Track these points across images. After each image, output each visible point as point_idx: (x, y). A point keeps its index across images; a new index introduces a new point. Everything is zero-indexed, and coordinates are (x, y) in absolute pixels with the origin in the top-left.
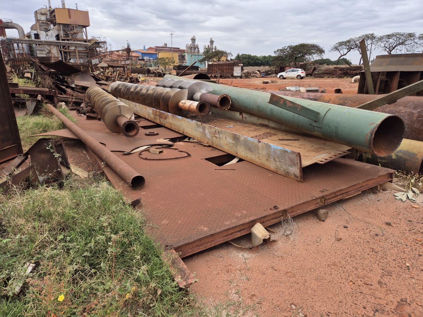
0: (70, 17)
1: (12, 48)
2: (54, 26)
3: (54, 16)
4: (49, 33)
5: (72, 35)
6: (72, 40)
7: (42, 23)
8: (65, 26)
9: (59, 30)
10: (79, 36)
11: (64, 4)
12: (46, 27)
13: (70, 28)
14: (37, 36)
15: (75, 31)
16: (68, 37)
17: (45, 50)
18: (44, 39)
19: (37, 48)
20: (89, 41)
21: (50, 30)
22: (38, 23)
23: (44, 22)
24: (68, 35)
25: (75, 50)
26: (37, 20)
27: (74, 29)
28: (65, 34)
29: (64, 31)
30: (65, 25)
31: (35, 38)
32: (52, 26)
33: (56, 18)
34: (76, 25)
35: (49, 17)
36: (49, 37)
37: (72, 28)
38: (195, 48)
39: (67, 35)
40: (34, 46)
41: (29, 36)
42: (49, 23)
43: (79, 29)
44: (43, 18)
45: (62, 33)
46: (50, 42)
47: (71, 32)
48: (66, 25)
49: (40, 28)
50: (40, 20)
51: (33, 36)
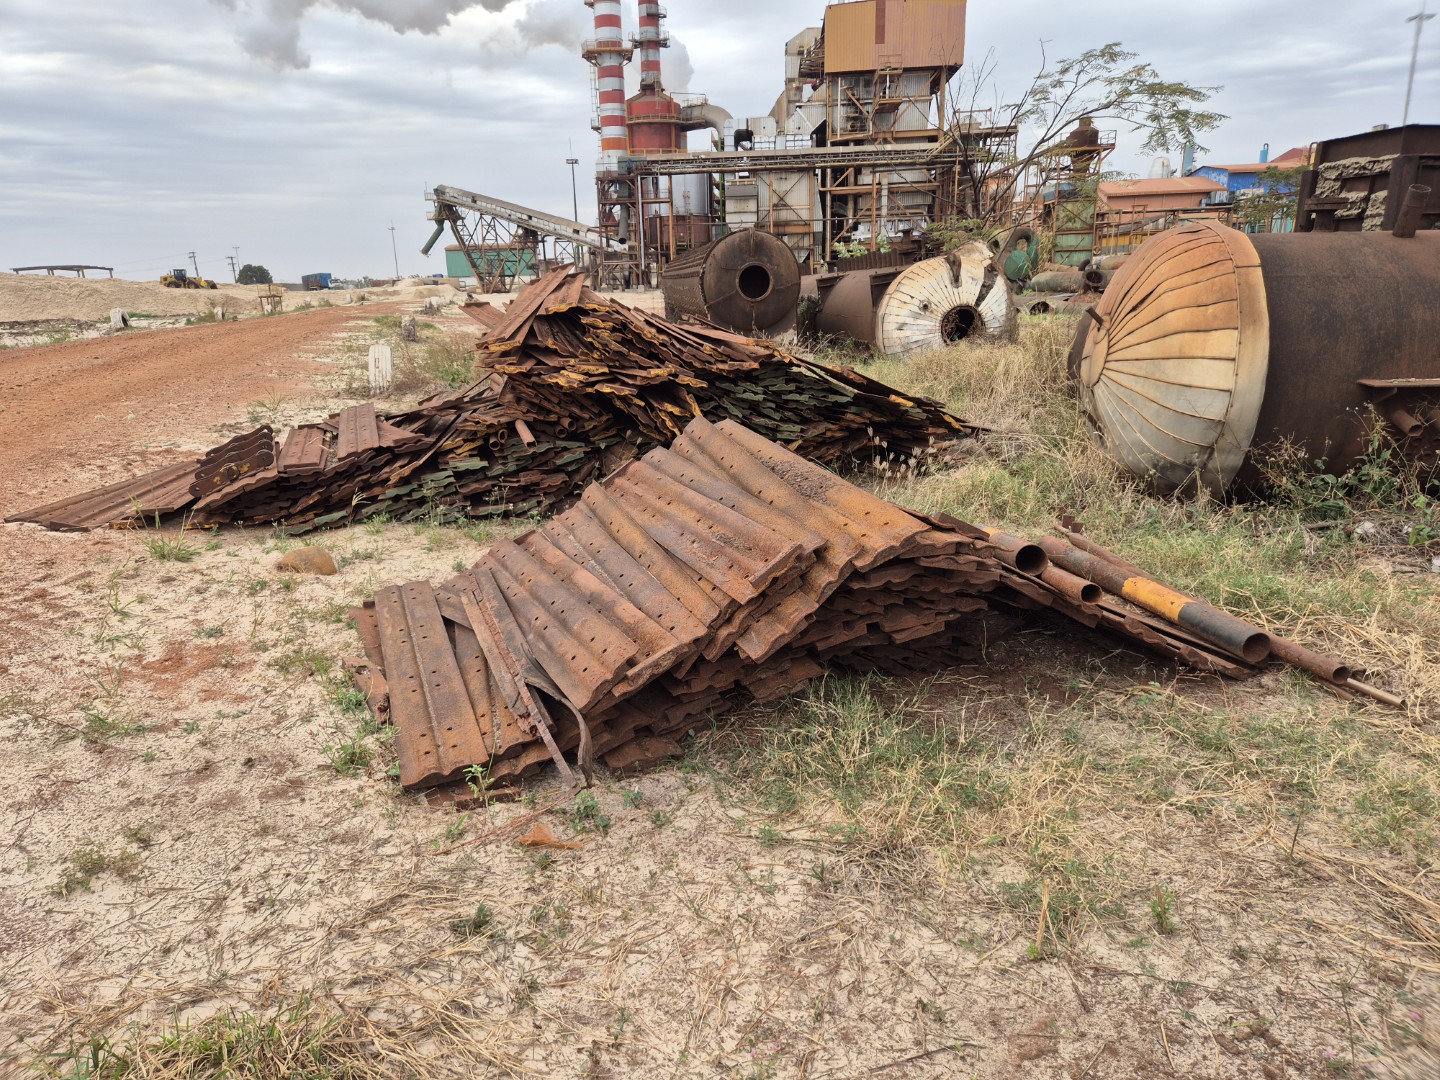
0: (880, 36)
2: (815, 88)
5: (878, 118)
6: (875, 139)
8: (855, 83)
9: (830, 104)
13: (874, 91)
16: (863, 129)
24: (862, 120)
28: (854, 119)
29: (849, 103)
32: (808, 90)
34: (893, 69)
37: (880, 86)
39: (857, 122)
45: (839, 116)
47: (875, 106)
48: (858, 78)
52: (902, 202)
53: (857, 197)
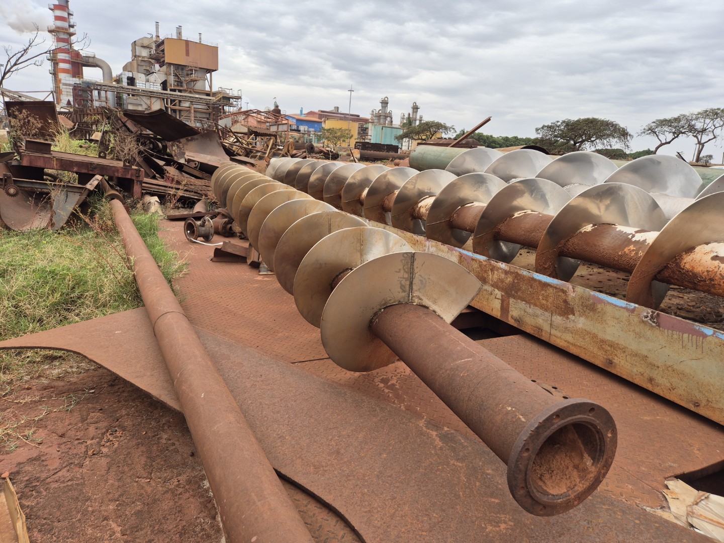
0: (187, 54)
1: (90, 98)
2: (161, 66)
3: (163, 51)
4: (152, 78)
5: (188, 83)
6: (187, 91)
7: (142, 60)
8: (178, 68)
9: (167, 74)
10: (198, 86)
11: (180, 33)
12: (148, 68)
13: (185, 72)
14: (131, 81)
15: (193, 76)
16: (182, 86)
17: (141, 105)
18: (142, 87)
19: (129, 101)
20: (214, 94)
21: (153, 72)
22: (135, 61)
23: (146, 60)
24: (182, 83)
25: (189, 107)
26: (135, 56)
27: (192, 74)
28: (178, 81)
29: (176, 75)
31: (128, 84)
32: (157, 66)
33: (165, 53)
34: (196, 67)
35: (153, 52)
36: (151, 84)
37: (189, 72)
38: (386, 117)
39: (179, 83)
40: (125, 96)
41: (118, 81)
42: (153, 61)
43: (200, 74)
44: (145, 53)
45: (172, 80)
46: (152, 92)
47: (187, 79)
48: (180, 67)
49: (137, 68)
50: (139, 56)
51: (125, 81)
52: (198, 115)
53: (180, 111)
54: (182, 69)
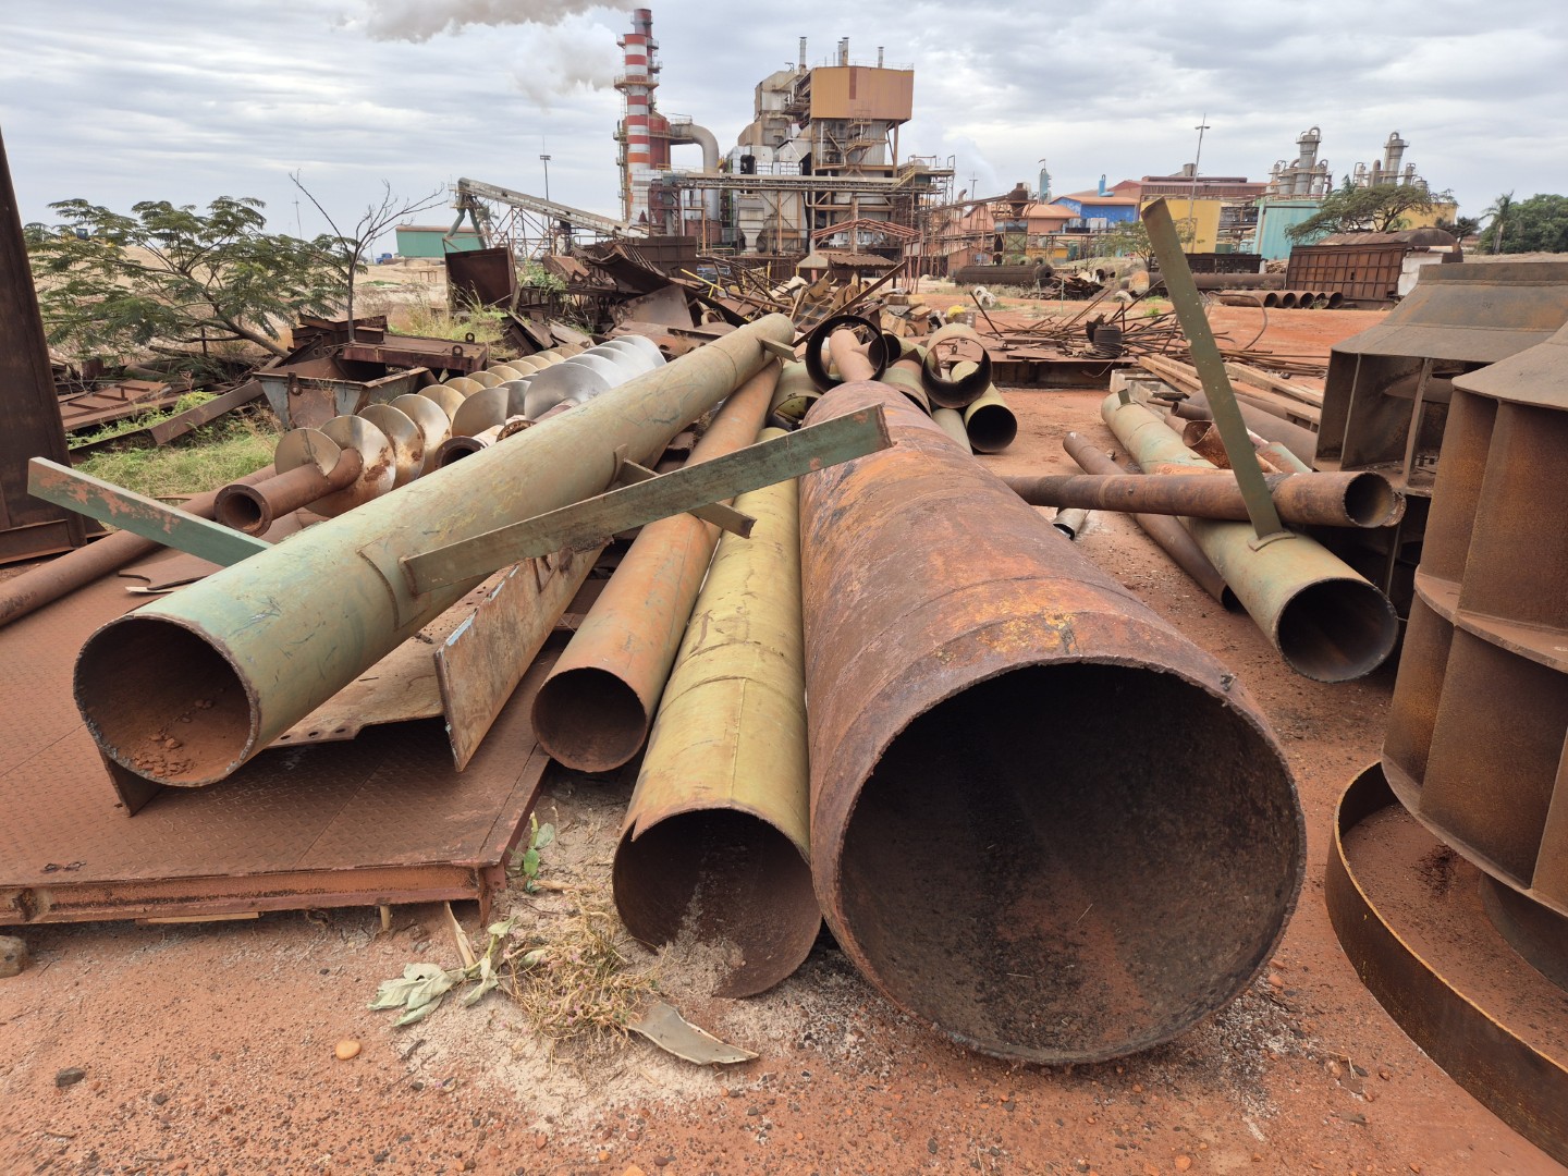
0: (853, 95)
1: (675, 205)
2: (802, 128)
3: (808, 95)
4: (784, 152)
5: (851, 154)
6: (848, 170)
7: (771, 119)
9: (813, 141)
10: (870, 158)
11: (844, 53)
12: (781, 133)
13: (846, 132)
14: (749, 163)
15: (860, 140)
17: (762, 209)
18: (766, 173)
19: (744, 203)
20: (900, 172)
21: (787, 142)
22: (760, 122)
23: (778, 116)
24: (839, 155)
25: (850, 204)
26: (760, 112)
27: (859, 134)
28: (831, 153)
30: (836, 123)
31: (744, 171)
32: (795, 127)
33: (812, 100)
34: (866, 120)
35: (791, 99)
36: (783, 164)
37: (854, 132)
38: (1310, 177)
39: (835, 156)
40: (735, 195)
41: (726, 166)
42: (790, 118)
43: (872, 134)
44: (776, 104)
45: (821, 150)
46: (781, 181)
47: (850, 145)
49: (763, 135)
50: (767, 112)
51: (737, 163)
53: (833, 213)
54: (842, 127)
